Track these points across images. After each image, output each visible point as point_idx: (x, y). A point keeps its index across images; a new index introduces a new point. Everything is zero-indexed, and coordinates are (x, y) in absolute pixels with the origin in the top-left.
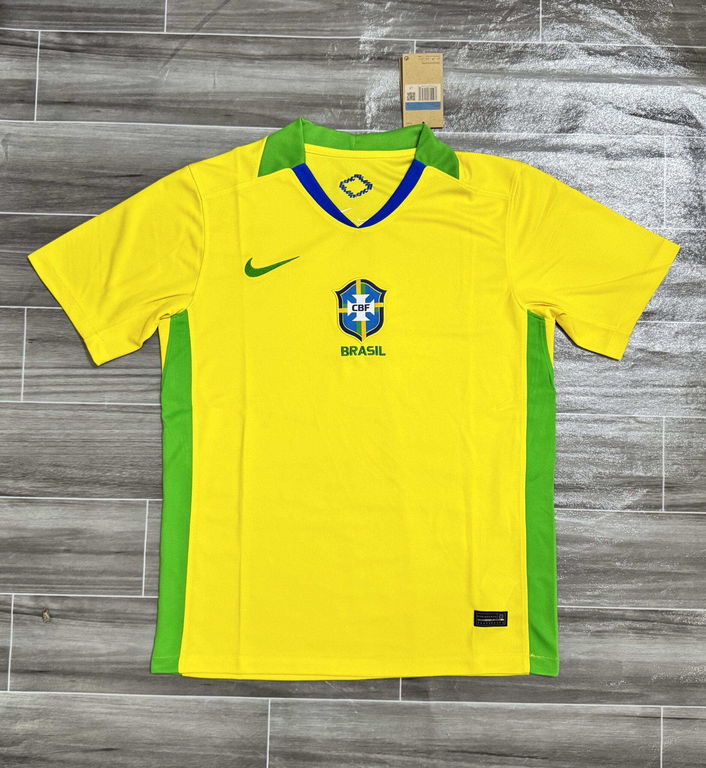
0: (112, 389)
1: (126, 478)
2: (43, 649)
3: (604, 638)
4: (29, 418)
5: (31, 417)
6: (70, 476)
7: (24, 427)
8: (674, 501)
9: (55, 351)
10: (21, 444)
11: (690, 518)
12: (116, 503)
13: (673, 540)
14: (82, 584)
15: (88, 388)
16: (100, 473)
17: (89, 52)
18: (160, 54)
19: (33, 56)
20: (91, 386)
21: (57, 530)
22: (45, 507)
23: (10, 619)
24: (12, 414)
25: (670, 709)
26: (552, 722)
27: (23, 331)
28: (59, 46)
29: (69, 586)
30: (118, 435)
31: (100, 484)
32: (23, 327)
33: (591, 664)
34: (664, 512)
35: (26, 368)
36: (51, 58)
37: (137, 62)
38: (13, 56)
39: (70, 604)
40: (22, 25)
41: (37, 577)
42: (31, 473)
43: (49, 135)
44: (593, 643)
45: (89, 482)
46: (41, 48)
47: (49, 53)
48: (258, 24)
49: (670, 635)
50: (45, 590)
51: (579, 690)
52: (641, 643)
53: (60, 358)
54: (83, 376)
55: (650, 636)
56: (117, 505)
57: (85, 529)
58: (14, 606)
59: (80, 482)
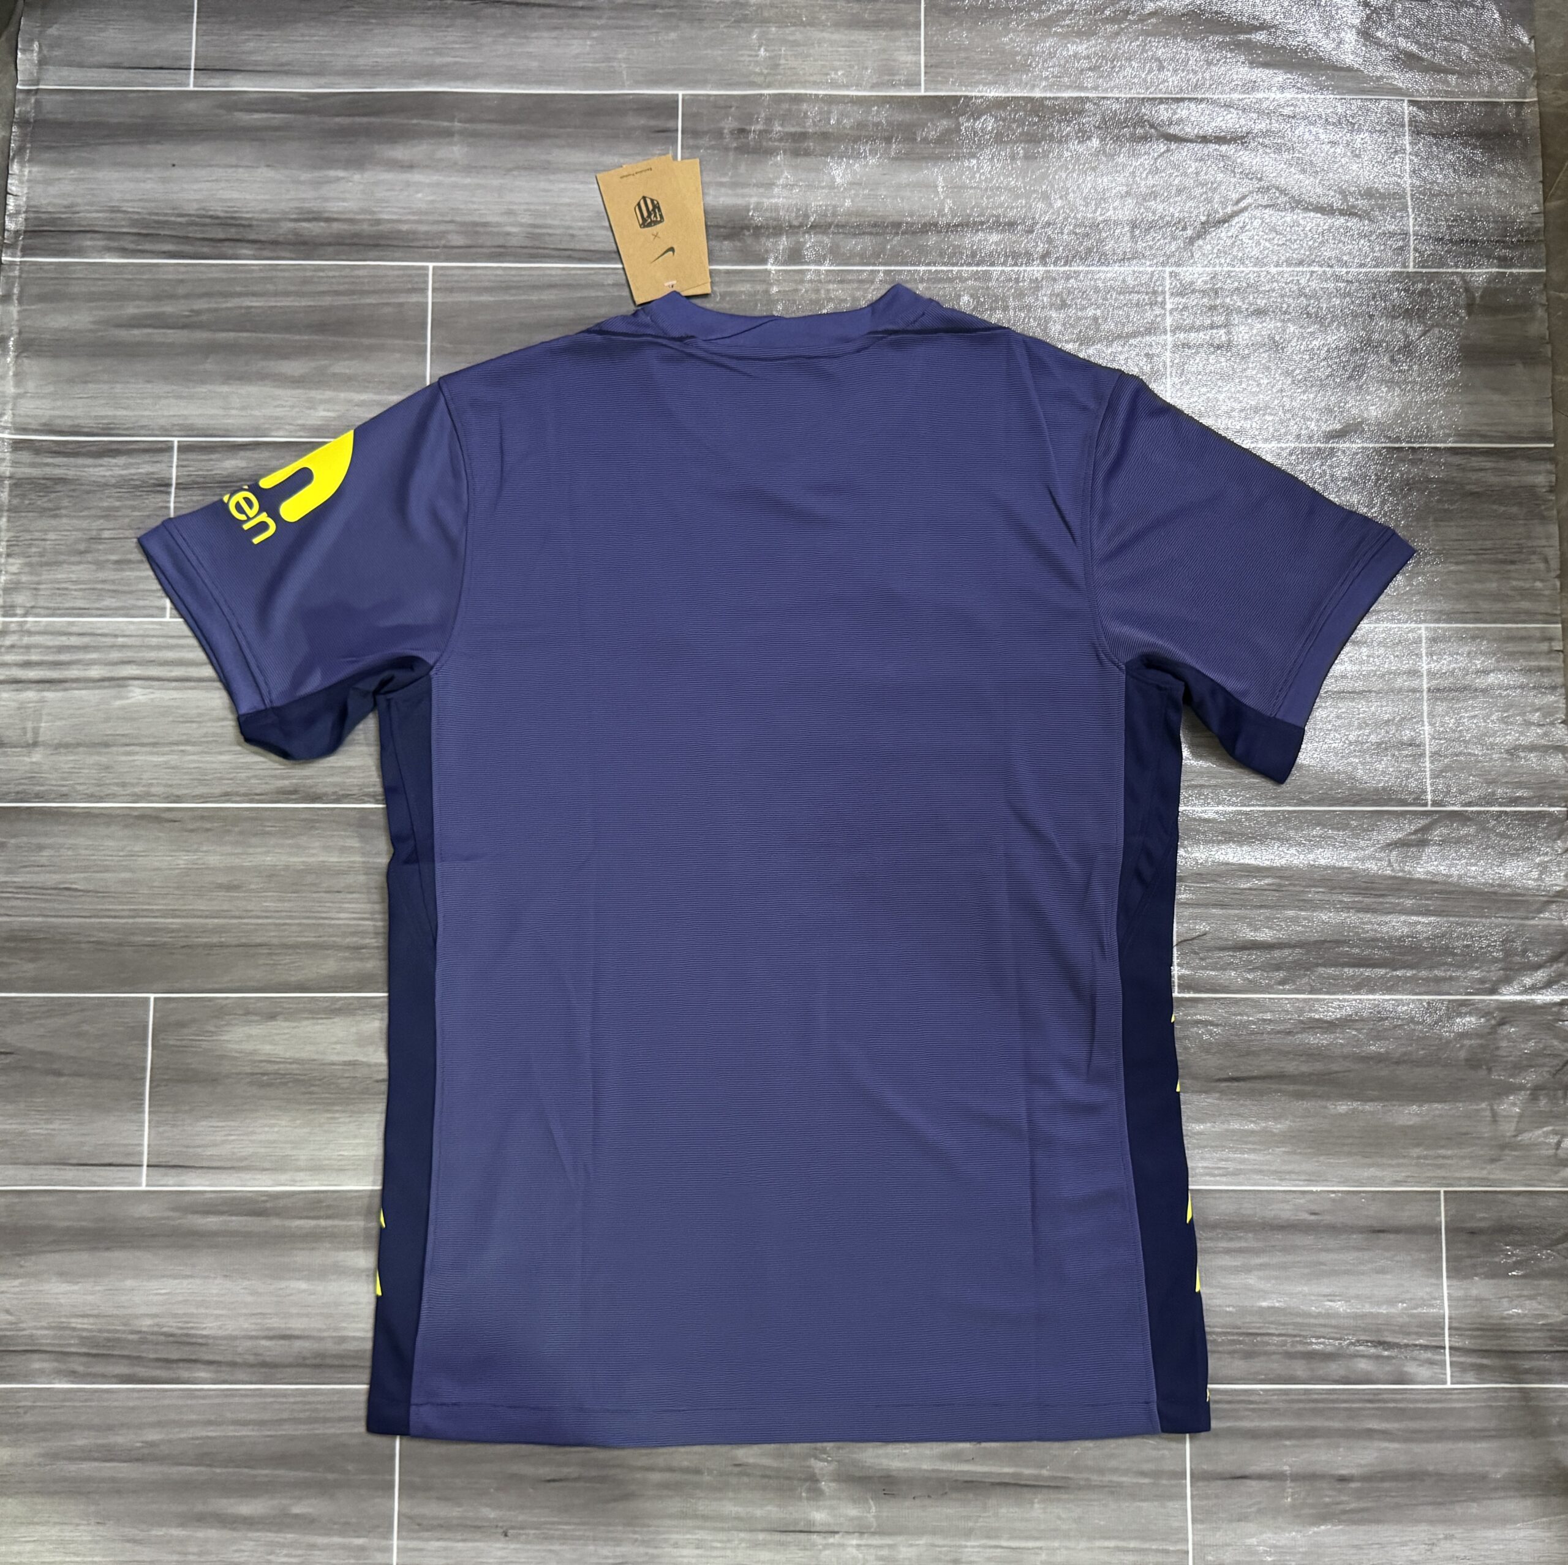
8: (155, 459)
11: (127, 429)
25: (175, 85)
26: (398, 60)
34: (176, 440)
49: (172, 215)
55: (211, 213)
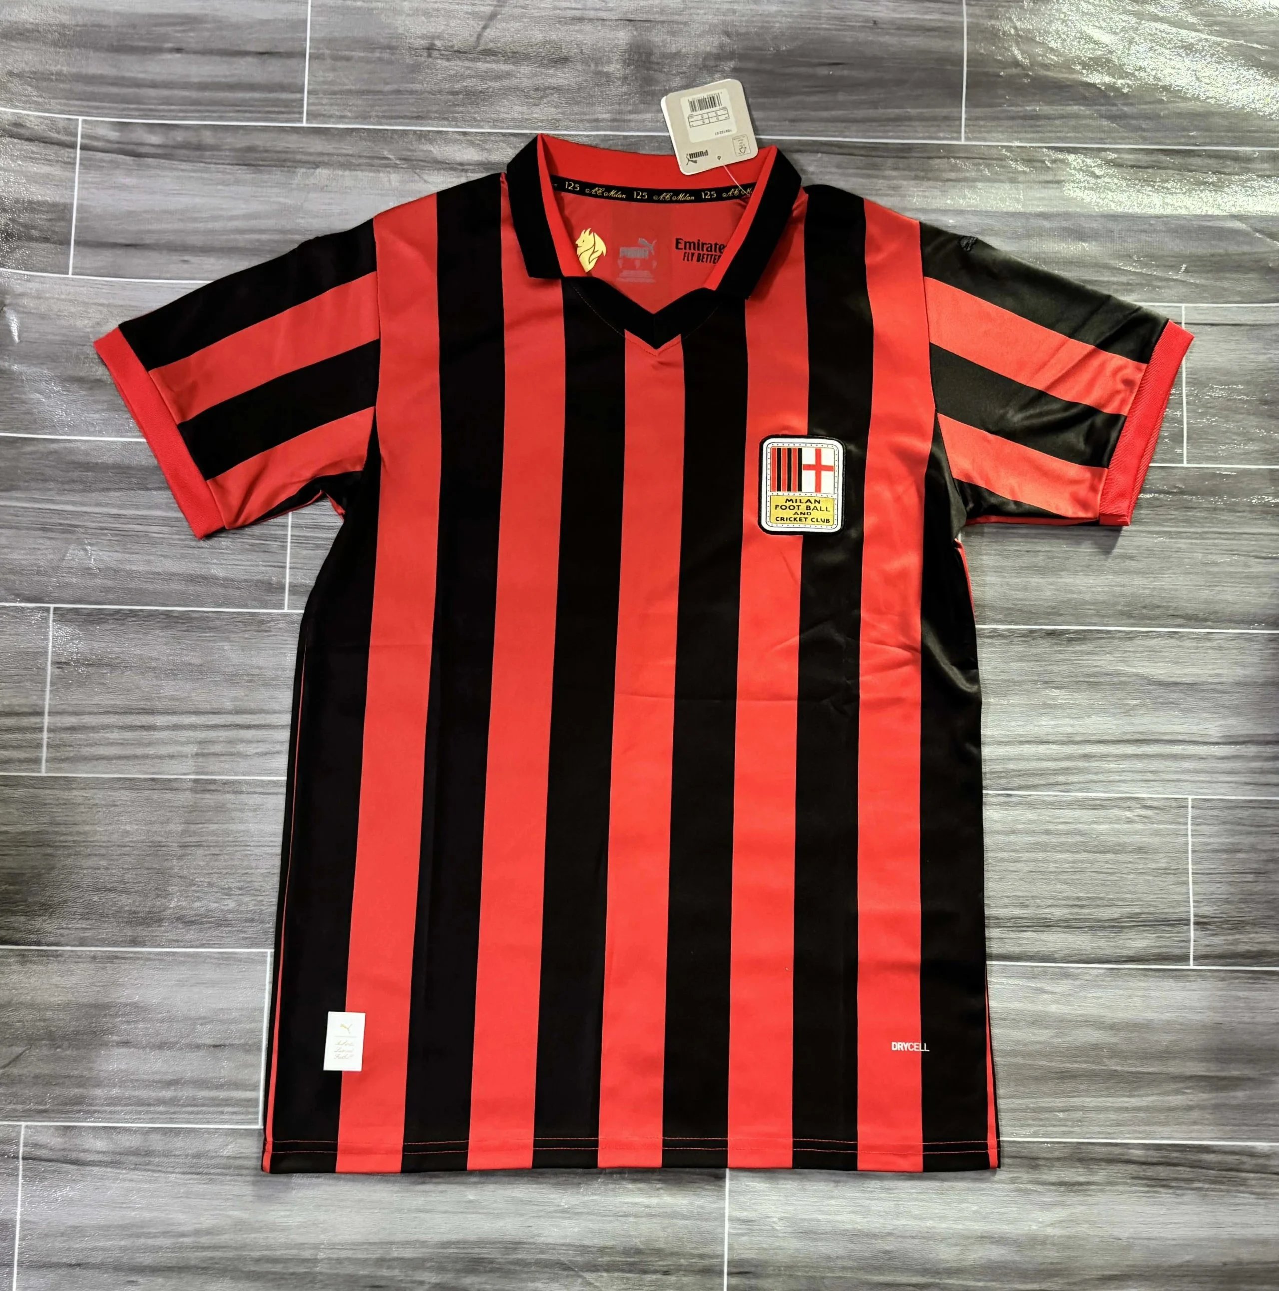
1: (230, 911)
2: (77, 1224)
3: (1090, 1195)
4: (57, 805)
5: (61, 802)
6: (127, 908)
7: (46, 820)
9: (103, 684)
10: (39, 850)
12: (212, 957)
13: (1208, 1017)
14: (149, 1105)
15: (163, 750)
16: (183, 903)
17: (169, 157)
18: (294, 161)
20: (167, 747)
21: (104, 1005)
22: (82, 966)
23: (18, 1170)
24: (26, 797)
27: (48, 648)
28: (116, 146)
29: (125, 1108)
30: (213, 833)
31: (183, 923)
32: (47, 639)
33: (1069, 1243)
35: (50, 714)
36: (102, 167)
37: (254, 176)
39: (127, 1141)
40: (50, 108)
43: (98, 302)
44: (1069, 1205)
45: (164, 919)
46: (84, 148)
47: (98, 157)
50: (82, 1116)
52: (1155, 1204)
53: (113, 697)
54: (154, 728)
56: (214, 961)
57: (155, 1005)
58: (25, 1145)
59: (147, 918)
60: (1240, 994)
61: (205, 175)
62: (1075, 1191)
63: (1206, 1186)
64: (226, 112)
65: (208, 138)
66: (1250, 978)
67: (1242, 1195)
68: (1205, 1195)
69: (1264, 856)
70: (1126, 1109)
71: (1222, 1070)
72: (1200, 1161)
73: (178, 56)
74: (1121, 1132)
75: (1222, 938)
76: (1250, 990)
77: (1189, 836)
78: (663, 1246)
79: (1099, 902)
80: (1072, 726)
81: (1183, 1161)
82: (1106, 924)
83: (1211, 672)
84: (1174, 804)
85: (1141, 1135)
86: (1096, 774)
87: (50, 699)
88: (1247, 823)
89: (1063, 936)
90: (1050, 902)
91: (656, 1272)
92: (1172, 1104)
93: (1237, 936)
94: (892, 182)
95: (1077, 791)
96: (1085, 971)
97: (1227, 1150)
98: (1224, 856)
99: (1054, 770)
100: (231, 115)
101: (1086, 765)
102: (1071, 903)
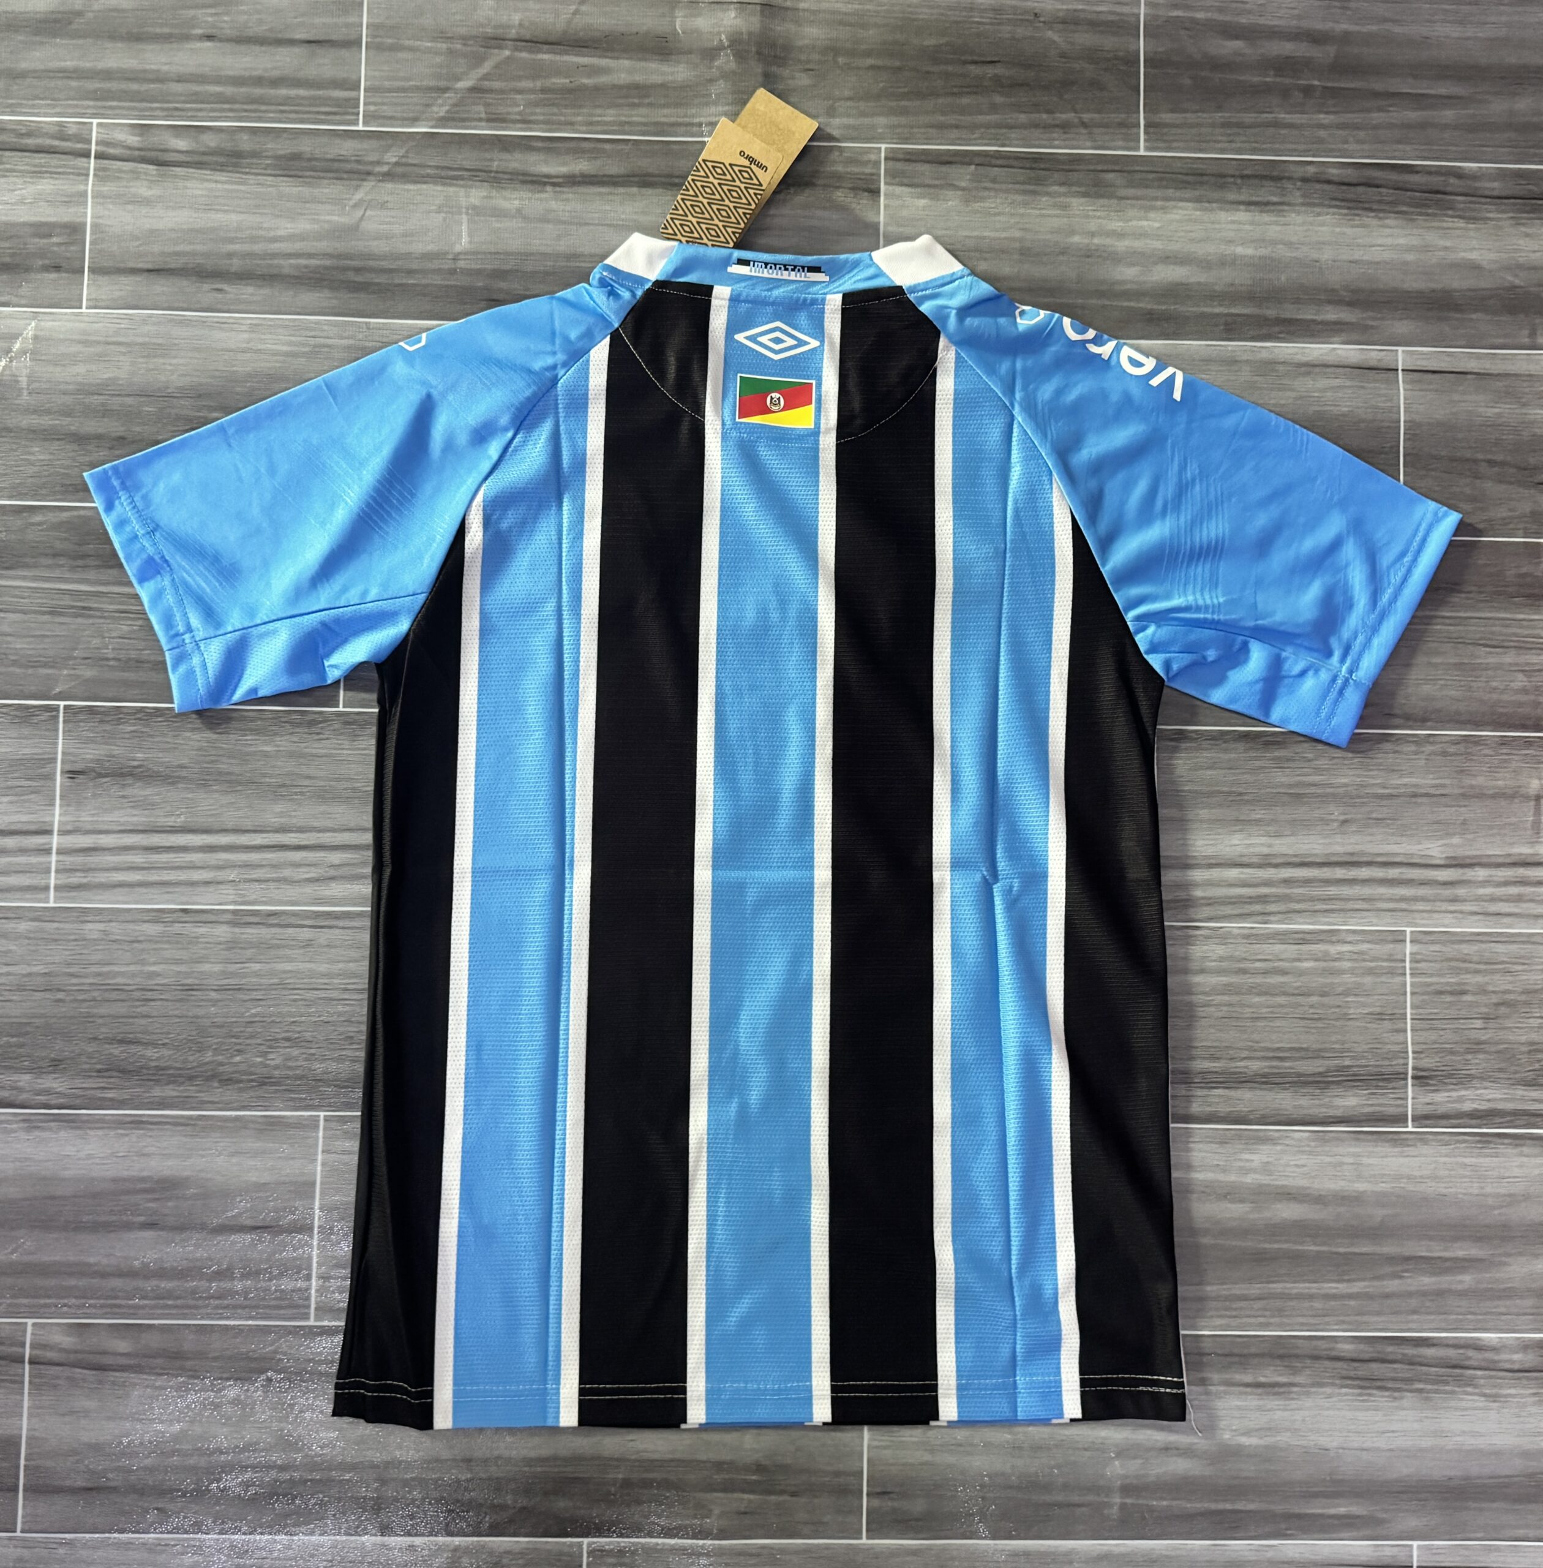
0: (246, 876)
1: (276, 1067)
2: (94, 1441)
3: (1293, 1399)
4: (69, 941)
5: (72, 937)
6: (153, 1064)
7: (57, 959)
9: (123, 797)
10: (48, 995)
12: (253, 1122)
13: (1430, 1188)
14: (179, 1298)
15: (197, 876)
16: (220, 1057)
17: (199, 165)
19: (79, 174)
20: (201, 871)
21: (125, 1180)
22: (100, 1133)
23: (23, 1375)
24: (31, 931)
27: (56, 753)
28: (137, 153)
29: (153, 1302)
30: (257, 974)
31: (220, 1081)
32: (56, 744)
33: (1267, 1455)
35: (63, 833)
36: (118, 178)
37: (301, 189)
38: (38, 173)
39: (154, 1341)
40: (58, 110)
41: (82, 1282)
42: (72, 1058)
43: (114, 339)
44: (1269, 1410)
45: (197, 1077)
46: (99, 156)
47: (114, 167)
48: (555, 110)
50: (99, 1312)
51: (1241, 1511)
52: (1367, 1410)
53: (135, 812)
54: (184, 849)
56: (257, 1126)
57: (187, 1178)
58: (32, 1347)
59: (180, 1076)
60: (1467, 1161)
61: (242, 188)
62: (1275, 1394)
63: (1429, 1387)
64: (265, 111)
65: (246, 143)
66: (1479, 1142)
67: (1470, 1397)
68: (1427, 1399)
69: (1495, 999)
70: (1334, 1297)
71: (1445, 1250)
72: (1420, 1357)
73: (209, 44)
74: (1327, 1323)
75: (1447, 1094)
76: (1479, 1156)
77: (1408, 976)
78: (789, 1461)
79: (1303, 1054)
80: (1270, 846)
81: (1399, 1357)
82: (1310, 1079)
83: (1434, 782)
84: (1390, 938)
85: (1350, 1327)
86: (1298, 902)
87: (60, 815)
88: (1475, 959)
89: (1259, 1093)
90: (1245, 1054)
91: (782, 1492)
92: (1387, 1290)
93: (1463, 1093)
94: (1058, 200)
95: (1278, 922)
96: (1285, 1134)
97: (1451, 1342)
98: (1449, 998)
99: (1250, 898)
100: (272, 115)
101: (1288, 891)
102: (1271, 1054)
